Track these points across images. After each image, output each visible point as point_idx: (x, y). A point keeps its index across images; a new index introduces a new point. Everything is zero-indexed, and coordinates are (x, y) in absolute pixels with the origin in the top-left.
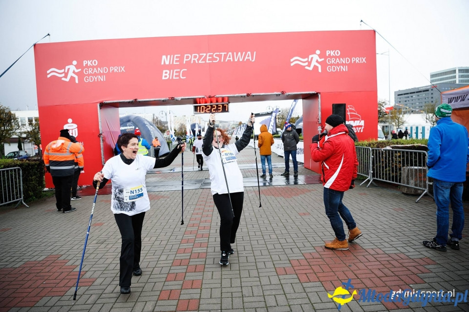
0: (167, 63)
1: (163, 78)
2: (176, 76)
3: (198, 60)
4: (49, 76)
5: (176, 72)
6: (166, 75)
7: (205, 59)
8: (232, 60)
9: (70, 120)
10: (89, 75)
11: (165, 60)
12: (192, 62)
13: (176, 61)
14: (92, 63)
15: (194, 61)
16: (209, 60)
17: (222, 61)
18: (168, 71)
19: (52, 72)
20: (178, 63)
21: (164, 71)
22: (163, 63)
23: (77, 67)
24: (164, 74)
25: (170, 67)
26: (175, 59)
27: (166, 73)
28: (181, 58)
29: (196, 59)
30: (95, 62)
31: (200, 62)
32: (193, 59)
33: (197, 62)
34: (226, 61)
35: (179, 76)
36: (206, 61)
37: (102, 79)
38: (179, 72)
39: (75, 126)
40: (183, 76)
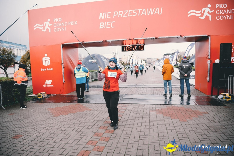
0: (103, 18)
1: (100, 28)
2: (108, 26)
3: (123, 15)
4: (35, 29)
5: (109, 24)
6: (102, 26)
7: (127, 14)
8: (145, 14)
9: (46, 55)
10: (56, 27)
11: (102, 16)
12: (119, 17)
13: (109, 16)
14: (58, 20)
15: (120, 16)
16: (130, 14)
17: (139, 15)
18: (103, 23)
19: (37, 26)
20: (110, 18)
21: (101, 23)
22: (100, 18)
23: (50, 23)
24: (101, 25)
25: (105, 20)
26: (108, 15)
27: (102, 24)
28: (112, 15)
29: (121, 15)
30: (60, 19)
31: (124, 16)
32: (119, 15)
33: (122, 16)
34: (142, 15)
35: (110, 26)
36: (128, 15)
37: (64, 29)
38: (110, 24)
39: (49, 58)
40: (112, 26)
